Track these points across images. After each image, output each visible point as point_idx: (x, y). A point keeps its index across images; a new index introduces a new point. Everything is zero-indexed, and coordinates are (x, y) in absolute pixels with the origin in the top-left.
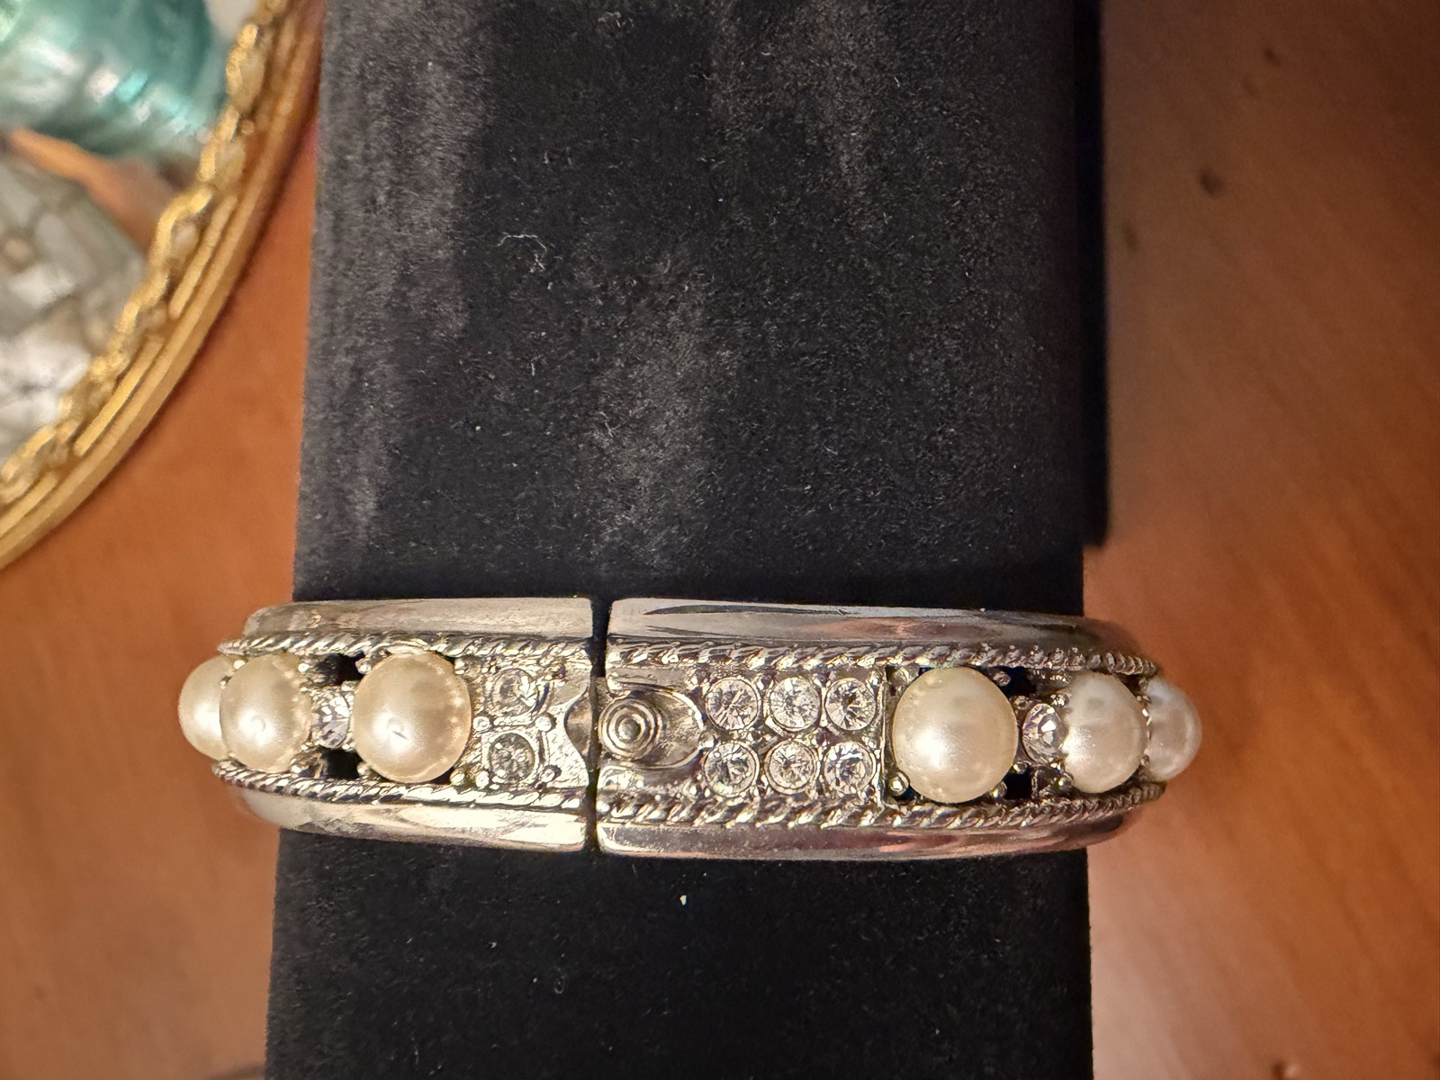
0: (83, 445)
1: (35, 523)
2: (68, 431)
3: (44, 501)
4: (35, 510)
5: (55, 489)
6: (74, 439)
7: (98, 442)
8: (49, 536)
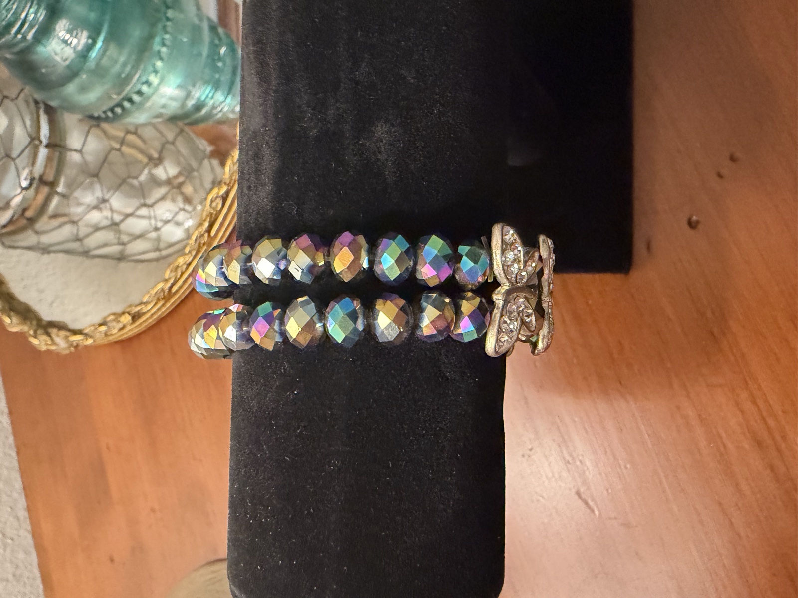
0: (174, 289)
1: (155, 317)
2: (169, 285)
3: (159, 310)
4: (155, 313)
5: (163, 305)
6: (171, 287)
7: (180, 287)
8: (161, 321)
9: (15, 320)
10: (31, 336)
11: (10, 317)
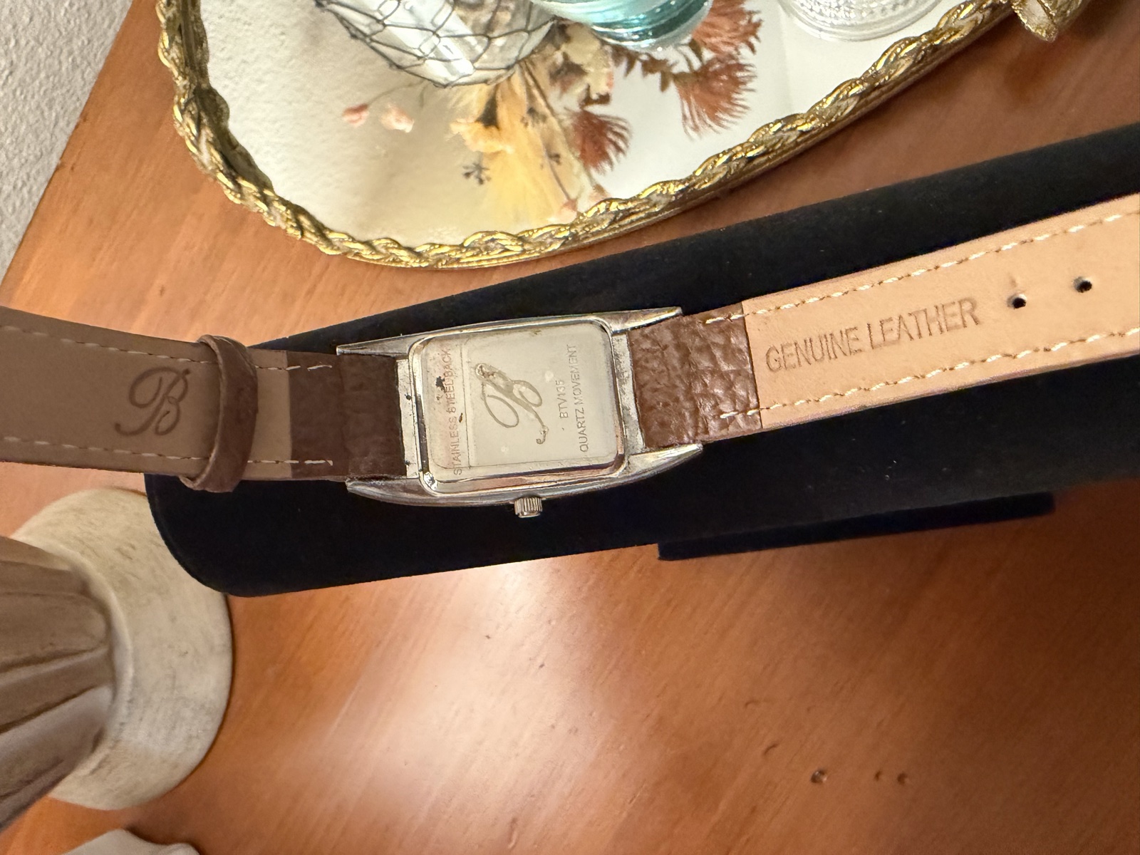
9: (175, 53)
10: (179, 103)
11: (171, 40)
